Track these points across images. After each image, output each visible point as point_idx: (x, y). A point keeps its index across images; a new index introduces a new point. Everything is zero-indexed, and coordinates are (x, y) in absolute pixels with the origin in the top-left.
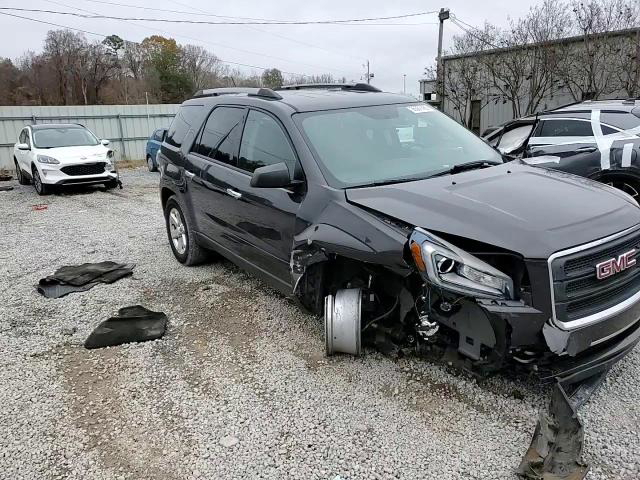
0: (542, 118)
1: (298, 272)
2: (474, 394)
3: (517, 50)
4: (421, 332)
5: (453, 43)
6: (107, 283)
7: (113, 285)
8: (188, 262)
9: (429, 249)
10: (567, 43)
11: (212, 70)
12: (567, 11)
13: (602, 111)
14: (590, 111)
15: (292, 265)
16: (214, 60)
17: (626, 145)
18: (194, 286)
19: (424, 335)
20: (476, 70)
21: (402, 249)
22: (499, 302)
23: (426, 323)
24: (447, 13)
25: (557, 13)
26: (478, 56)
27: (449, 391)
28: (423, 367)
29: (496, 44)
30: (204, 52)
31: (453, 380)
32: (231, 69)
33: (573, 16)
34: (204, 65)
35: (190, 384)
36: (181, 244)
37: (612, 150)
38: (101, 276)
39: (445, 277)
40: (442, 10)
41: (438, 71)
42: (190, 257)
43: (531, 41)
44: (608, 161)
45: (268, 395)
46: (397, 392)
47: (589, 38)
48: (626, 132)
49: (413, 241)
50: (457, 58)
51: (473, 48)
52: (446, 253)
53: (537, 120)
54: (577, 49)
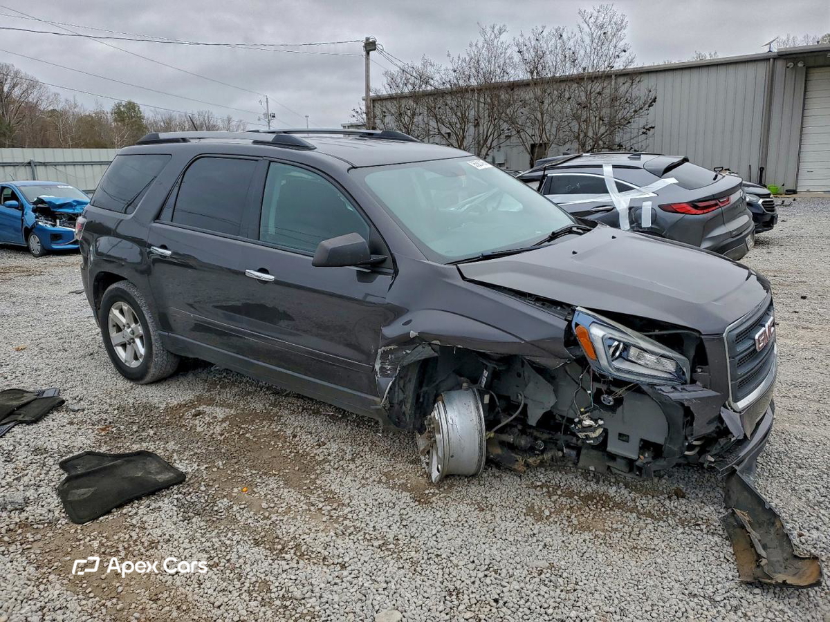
0: (550, 173)
1: (388, 376)
2: (634, 500)
3: (459, 92)
4: (581, 435)
5: (385, 80)
6: (29, 423)
7: (42, 424)
8: (148, 378)
9: (597, 332)
10: (513, 86)
11: (32, 98)
12: (509, 51)
13: (614, 167)
14: (601, 166)
15: (377, 367)
16: (33, 84)
17: (644, 204)
18: (175, 412)
19: (587, 437)
20: (414, 115)
21: (562, 335)
22: (679, 388)
23: (587, 422)
24: (374, 43)
25: (499, 51)
26: (416, 97)
27: (605, 502)
28: (557, 477)
29: (436, 83)
30: (17, 73)
31: (602, 489)
32: (62, 98)
33: (517, 58)
34: (17, 92)
35: (270, 549)
36: (132, 353)
37: (630, 209)
38: (12, 413)
39: (617, 364)
40: (368, 39)
41: (367, 114)
42: (152, 371)
43: (474, 83)
44: (628, 221)
45: (392, 546)
46: (547, 513)
47: (536, 83)
48: (641, 189)
49: (577, 325)
50: (391, 98)
51: (410, 87)
52: (617, 335)
53: (544, 176)
54: (528, 95)
